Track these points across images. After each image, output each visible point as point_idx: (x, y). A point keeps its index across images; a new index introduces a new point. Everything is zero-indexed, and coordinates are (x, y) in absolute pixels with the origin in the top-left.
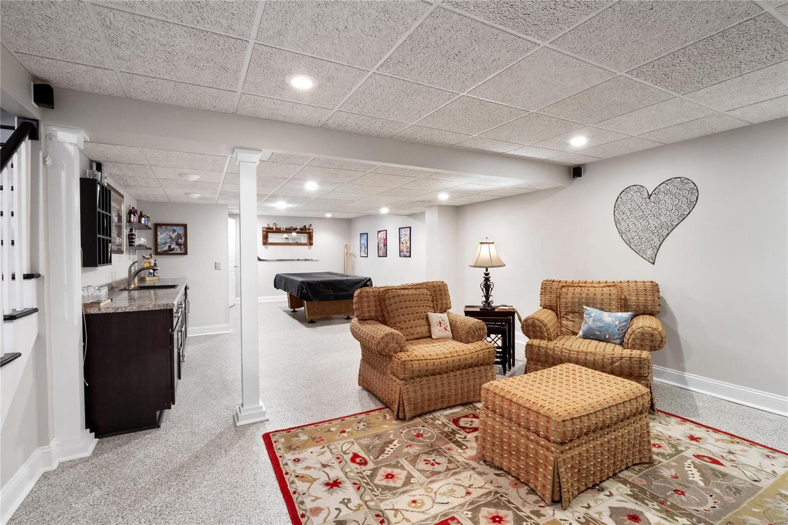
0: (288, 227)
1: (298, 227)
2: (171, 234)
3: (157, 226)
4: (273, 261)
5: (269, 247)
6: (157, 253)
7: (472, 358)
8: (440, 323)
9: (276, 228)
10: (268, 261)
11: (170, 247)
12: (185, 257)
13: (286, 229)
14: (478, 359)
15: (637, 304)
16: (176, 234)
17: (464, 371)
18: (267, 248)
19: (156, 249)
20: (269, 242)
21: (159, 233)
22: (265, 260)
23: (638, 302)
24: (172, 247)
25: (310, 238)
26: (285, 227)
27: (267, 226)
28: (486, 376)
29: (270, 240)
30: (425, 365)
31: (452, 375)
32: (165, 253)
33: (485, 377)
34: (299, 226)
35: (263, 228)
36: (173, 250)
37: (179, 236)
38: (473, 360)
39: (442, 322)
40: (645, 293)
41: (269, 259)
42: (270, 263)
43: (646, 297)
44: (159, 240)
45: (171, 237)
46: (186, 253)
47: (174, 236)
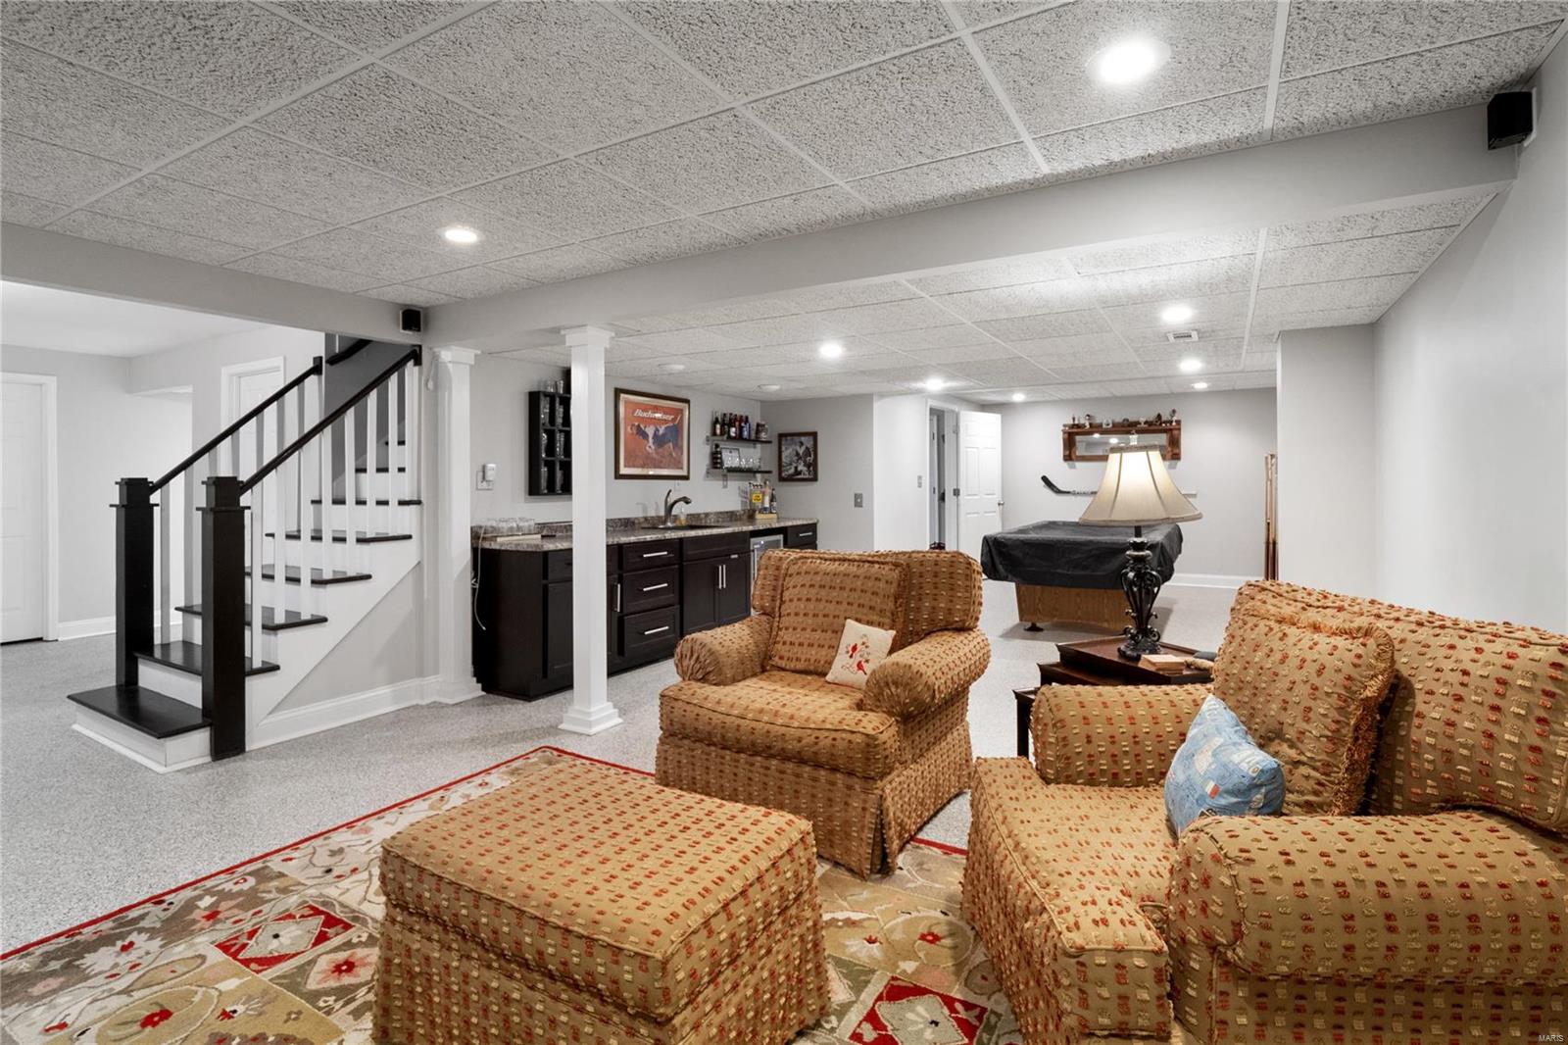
0: (1119, 419)
1: (1142, 420)
2: (798, 448)
3: (781, 436)
4: (1084, 494)
5: (1079, 464)
6: (782, 479)
7: (800, 741)
8: (854, 648)
9: (1090, 424)
10: (1075, 494)
11: (796, 468)
12: (815, 485)
13: (1115, 425)
14: (814, 749)
15: (1447, 744)
16: (803, 448)
17: (790, 766)
18: (1074, 467)
19: (780, 472)
20: (1078, 454)
21: (783, 448)
22: (1068, 493)
23: (1451, 737)
24: (799, 469)
25: (1175, 442)
26: (1110, 422)
27: (1071, 422)
28: (846, 803)
29: (1080, 451)
30: (693, 716)
31: (758, 764)
32: (791, 479)
33: (842, 805)
34: (1143, 415)
35: (1065, 426)
36: (800, 473)
37: (807, 452)
38: (799, 745)
39: (859, 647)
40: (1497, 701)
41: (1077, 490)
42: (1079, 498)
43: (1496, 722)
44: (784, 460)
45: (797, 454)
46: (815, 479)
47: (801, 451)
